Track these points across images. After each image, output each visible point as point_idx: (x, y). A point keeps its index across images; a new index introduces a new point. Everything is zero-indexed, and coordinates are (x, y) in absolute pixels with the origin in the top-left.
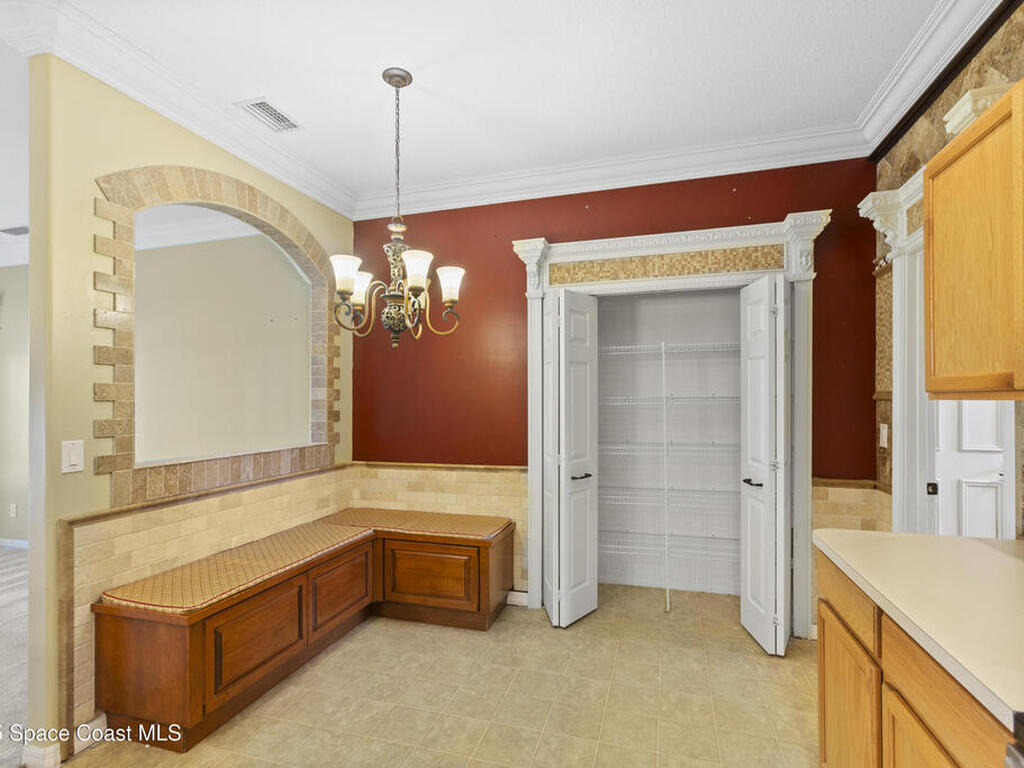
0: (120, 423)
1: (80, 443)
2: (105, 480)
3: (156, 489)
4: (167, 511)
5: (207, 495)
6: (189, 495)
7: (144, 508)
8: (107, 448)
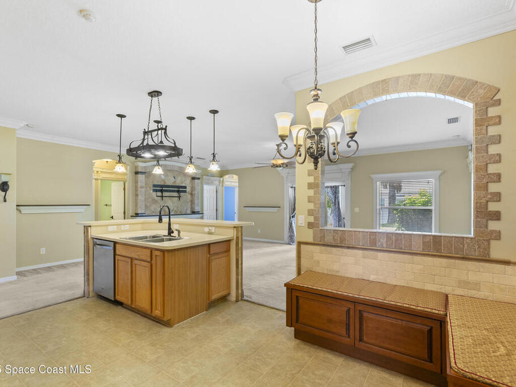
0: (315, 210)
1: (303, 216)
2: (311, 231)
3: (329, 239)
4: (334, 249)
5: (353, 248)
6: (343, 245)
7: (324, 245)
8: (311, 219)
